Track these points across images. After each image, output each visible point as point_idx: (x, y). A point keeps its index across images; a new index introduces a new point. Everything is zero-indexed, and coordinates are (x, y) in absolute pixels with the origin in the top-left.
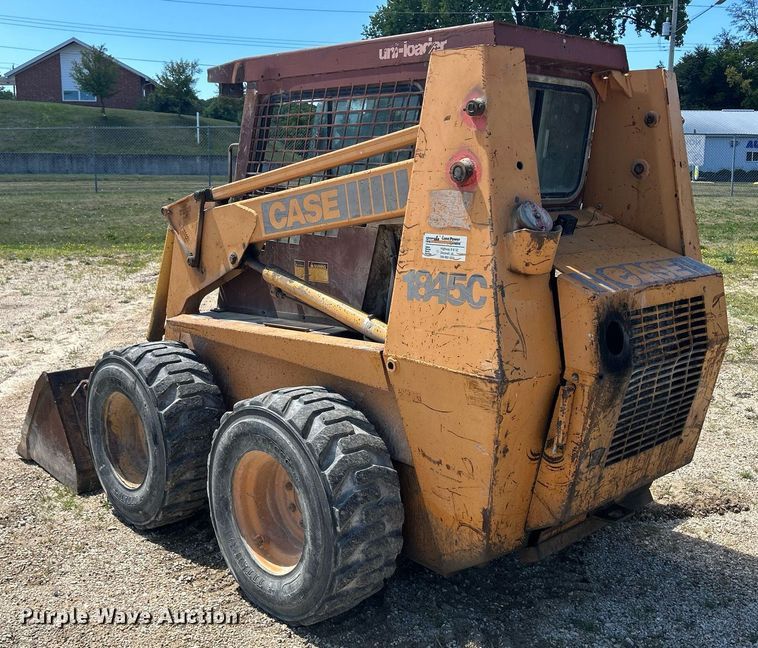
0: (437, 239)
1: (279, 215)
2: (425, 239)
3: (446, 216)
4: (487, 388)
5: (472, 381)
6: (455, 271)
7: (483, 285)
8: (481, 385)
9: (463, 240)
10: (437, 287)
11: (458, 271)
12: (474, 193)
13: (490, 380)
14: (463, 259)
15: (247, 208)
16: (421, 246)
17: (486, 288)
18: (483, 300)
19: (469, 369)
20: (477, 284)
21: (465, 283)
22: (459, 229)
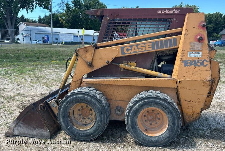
0: (193, 53)
1: (128, 50)
2: (189, 53)
3: (195, 48)
4: (208, 83)
5: (204, 82)
6: (198, 59)
7: (207, 61)
8: (207, 82)
9: (201, 53)
10: (193, 63)
11: (199, 59)
12: (203, 43)
13: (209, 81)
14: (201, 57)
15: (114, 49)
16: (188, 55)
17: (207, 62)
18: (207, 65)
19: (203, 79)
20: (205, 62)
21: (202, 62)
22: (199, 50)
